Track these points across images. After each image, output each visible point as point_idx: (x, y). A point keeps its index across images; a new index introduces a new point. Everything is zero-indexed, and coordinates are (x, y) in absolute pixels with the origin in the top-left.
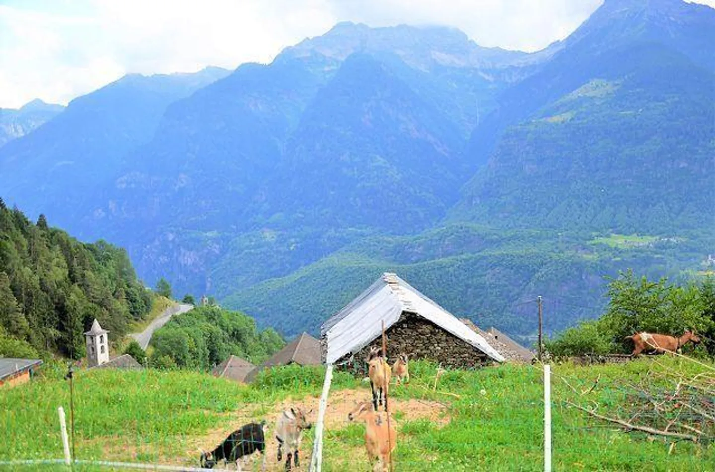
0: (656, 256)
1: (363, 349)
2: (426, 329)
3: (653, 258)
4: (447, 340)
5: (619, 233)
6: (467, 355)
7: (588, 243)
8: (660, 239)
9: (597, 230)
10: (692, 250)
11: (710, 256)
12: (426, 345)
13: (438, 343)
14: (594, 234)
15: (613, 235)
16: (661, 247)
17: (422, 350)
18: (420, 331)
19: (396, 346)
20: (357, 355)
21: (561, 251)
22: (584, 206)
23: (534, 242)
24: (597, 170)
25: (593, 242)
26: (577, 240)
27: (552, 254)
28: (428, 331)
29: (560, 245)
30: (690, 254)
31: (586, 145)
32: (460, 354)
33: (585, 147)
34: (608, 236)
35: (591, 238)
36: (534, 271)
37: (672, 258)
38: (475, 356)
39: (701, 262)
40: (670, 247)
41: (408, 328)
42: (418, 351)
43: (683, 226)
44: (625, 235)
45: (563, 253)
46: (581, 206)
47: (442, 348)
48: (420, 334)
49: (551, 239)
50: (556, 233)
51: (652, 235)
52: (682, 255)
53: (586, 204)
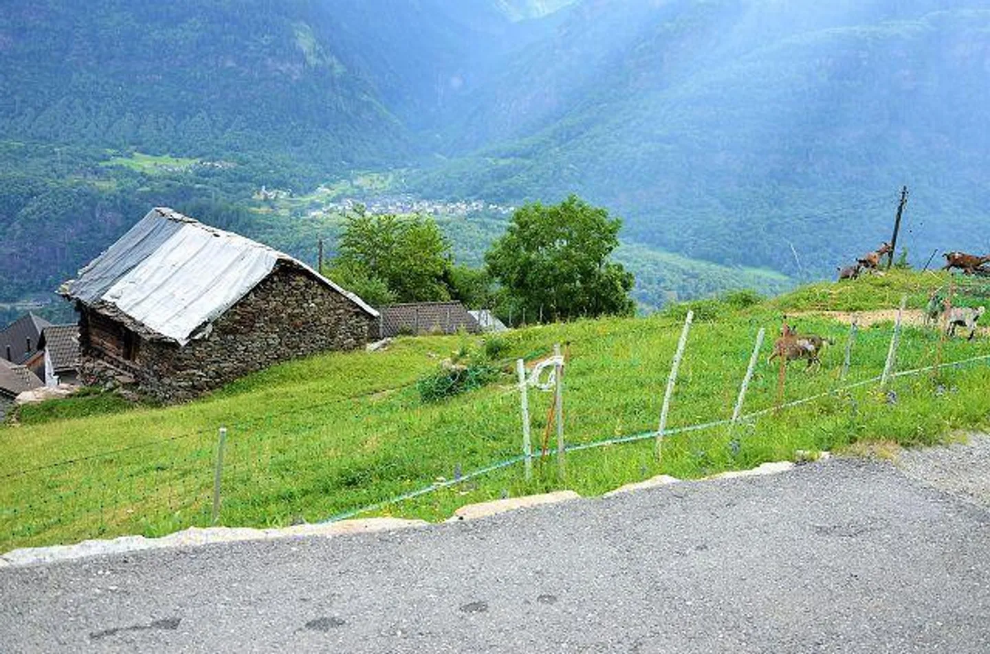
0: (198, 186)
1: (224, 314)
2: (301, 281)
3: (192, 189)
4: (322, 295)
5: (145, 152)
6: (342, 311)
7: (102, 164)
8: (201, 163)
9: (113, 146)
10: (242, 179)
11: (264, 187)
12: (300, 302)
13: (313, 299)
14: (110, 151)
15: (136, 154)
16: (204, 174)
17: (293, 309)
18: (294, 284)
19: (263, 307)
20: (215, 323)
21: (61, 176)
22: (93, 109)
23: (16, 160)
24: (112, 57)
25: (109, 164)
26: (84, 158)
27: (46, 179)
28: (301, 283)
29: (59, 166)
30: (240, 185)
31: (94, 16)
32: (335, 309)
33: (92, 19)
34: (130, 156)
35: (106, 158)
36: (19, 206)
37: (218, 189)
38: (350, 311)
39: (253, 194)
40: (214, 174)
41: (280, 281)
42: (289, 311)
43: (229, 147)
44: (155, 155)
45: (63, 178)
46: (88, 110)
47: (316, 304)
48: (293, 288)
49: (41, 156)
50: (51, 148)
51: (190, 157)
52: (230, 185)
53: (97, 107)
